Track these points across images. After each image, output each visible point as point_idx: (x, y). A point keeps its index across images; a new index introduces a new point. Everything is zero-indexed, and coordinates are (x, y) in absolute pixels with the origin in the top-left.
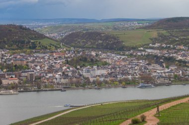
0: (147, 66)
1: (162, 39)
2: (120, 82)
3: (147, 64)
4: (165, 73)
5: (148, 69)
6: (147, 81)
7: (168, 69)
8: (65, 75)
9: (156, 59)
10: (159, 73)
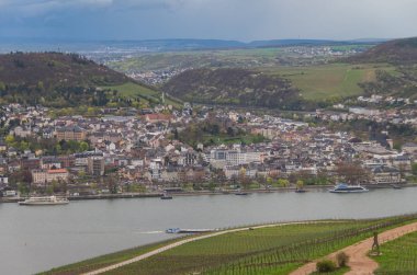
0: (352, 144)
1: (385, 84)
2: (292, 179)
3: (352, 141)
4: (391, 160)
5: (354, 151)
6: (353, 178)
7: (400, 152)
8: (170, 164)
9: (373, 130)
10: (378, 161)
